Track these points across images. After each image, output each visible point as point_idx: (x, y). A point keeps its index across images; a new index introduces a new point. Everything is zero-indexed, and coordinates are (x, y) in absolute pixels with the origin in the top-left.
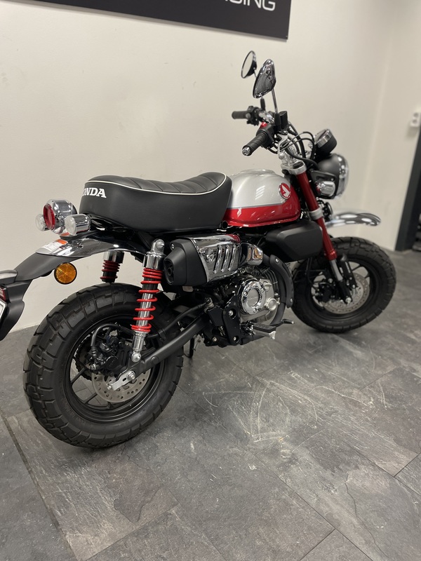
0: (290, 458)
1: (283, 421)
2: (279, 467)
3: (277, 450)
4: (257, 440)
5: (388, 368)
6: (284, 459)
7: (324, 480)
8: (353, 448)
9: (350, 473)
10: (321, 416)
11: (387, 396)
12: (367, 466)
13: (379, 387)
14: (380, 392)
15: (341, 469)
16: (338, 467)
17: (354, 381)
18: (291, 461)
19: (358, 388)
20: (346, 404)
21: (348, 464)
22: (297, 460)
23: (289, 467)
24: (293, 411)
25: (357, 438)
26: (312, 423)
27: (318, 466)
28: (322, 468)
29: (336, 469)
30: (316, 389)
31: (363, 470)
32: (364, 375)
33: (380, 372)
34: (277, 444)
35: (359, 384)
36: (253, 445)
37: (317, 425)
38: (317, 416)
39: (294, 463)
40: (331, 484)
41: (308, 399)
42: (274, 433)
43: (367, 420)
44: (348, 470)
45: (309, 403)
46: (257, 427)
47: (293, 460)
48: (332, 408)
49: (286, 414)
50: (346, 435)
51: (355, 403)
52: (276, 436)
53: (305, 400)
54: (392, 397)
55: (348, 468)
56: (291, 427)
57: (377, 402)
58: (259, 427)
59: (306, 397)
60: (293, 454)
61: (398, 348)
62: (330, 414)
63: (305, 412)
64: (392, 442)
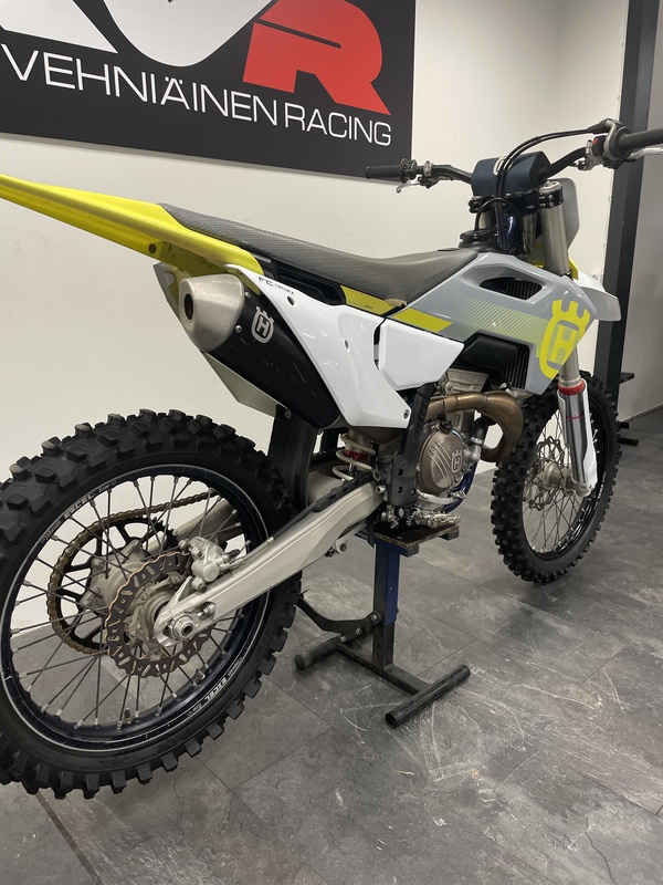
0: (494, 802)
1: (474, 745)
2: (479, 817)
3: (473, 791)
4: (438, 776)
5: (615, 647)
6: (486, 804)
7: (554, 830)
8: (586, 777)
9: (591, 816)
10: (528, 730)
11: (620, 692)
12: (613, 801)
13: (605, 678)
14: (609, 685)
15: (575, 812)
16: (570, 809)
17: (568, 672)
18: (496, 807)
19: (576, 683)
20: (563, 710)
21: (584, 801)
22: (506, 804)
23: (495, 816)
24: (486, 728)
25: (589, 760)
26: (517, 742)
27: (540, 810)
28: (547, 812)
29: (567, 812)
30: (514, 690)
31: (609, 809)
32: (580, 661)
33: (603, 656)
34: (470, 781)
35: (576, 676)
36: (433, 786)
37: (526, 745)
38: (522, 732)
39: (502, 810)
40: (564, 836)
41: (505, 706)
42: (463, 764)
43: (599, 732)
44: (587, 812)
45: (507, 712)
46: (435, 757)
47: (500, 805)
48: (543, 718)
49: (475, 733)
50: (572, 757)
51: (578, 708)
52: (466, 768)
53: (500, 707)
54: (629, 693)
55: (586, 808)
56: (487, 752)
57: (607, 701)
58: (438, 758)
59: (501, 704)
60: (498, 795)
61: (620, 616)
62: (541, 727)
63: (503, 726)
64: (642, 762)
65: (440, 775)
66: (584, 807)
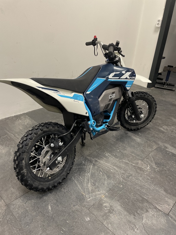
0: (109, 209)
3: (102, 205)
5: (154, 147)
6: (106, 210)
7: (130, 222)
8: (143, 198)
9: (144, 215)
10: (123, 178)
11: (156, 163)
13: (151, 158)
14: (152, 161)
15: (138, 213)
16: (137, 212)
17: (138, 156)
18: (110, 212)
19: (141, 160)
20: (136, 170)
21: (142, 209)
22: (113, 210)
23: (109, 216)
24: (109, 177)
25: (144, 191)
26: (119, 183)
27: (126, 213)
28: (128, 214)
29: (136, 214)
30: (120, 162)
31: (151, 212)
32: (143, 152)
33: (150, 150)
34: (101, 200)
35: (141, 157)
36: (87, 202)
40: (134, 225)
41: (116, 168)
42: (99, 192)
43: (148, 179)
44: (143, 214)
45: (117, 171)
46: (89, 189)
47: (111, 210)
48: (129, 173)
49: (105, 179)
50: (138, 190)
51: (141, 169)
52: (100, 194)
53: (114, 169)
54: (158, 164)
55: (143, 212)
56: (108, 187)
57: (151, 167)
59: (115, 168)
60: (111, 206)
61: (156, 135)
62: (128, 177)
63: (115, 176)
64: (163, 192)
65: (90, 198)
66: (142, 212)
